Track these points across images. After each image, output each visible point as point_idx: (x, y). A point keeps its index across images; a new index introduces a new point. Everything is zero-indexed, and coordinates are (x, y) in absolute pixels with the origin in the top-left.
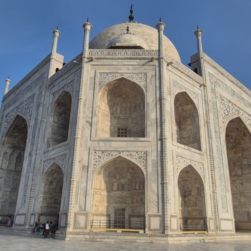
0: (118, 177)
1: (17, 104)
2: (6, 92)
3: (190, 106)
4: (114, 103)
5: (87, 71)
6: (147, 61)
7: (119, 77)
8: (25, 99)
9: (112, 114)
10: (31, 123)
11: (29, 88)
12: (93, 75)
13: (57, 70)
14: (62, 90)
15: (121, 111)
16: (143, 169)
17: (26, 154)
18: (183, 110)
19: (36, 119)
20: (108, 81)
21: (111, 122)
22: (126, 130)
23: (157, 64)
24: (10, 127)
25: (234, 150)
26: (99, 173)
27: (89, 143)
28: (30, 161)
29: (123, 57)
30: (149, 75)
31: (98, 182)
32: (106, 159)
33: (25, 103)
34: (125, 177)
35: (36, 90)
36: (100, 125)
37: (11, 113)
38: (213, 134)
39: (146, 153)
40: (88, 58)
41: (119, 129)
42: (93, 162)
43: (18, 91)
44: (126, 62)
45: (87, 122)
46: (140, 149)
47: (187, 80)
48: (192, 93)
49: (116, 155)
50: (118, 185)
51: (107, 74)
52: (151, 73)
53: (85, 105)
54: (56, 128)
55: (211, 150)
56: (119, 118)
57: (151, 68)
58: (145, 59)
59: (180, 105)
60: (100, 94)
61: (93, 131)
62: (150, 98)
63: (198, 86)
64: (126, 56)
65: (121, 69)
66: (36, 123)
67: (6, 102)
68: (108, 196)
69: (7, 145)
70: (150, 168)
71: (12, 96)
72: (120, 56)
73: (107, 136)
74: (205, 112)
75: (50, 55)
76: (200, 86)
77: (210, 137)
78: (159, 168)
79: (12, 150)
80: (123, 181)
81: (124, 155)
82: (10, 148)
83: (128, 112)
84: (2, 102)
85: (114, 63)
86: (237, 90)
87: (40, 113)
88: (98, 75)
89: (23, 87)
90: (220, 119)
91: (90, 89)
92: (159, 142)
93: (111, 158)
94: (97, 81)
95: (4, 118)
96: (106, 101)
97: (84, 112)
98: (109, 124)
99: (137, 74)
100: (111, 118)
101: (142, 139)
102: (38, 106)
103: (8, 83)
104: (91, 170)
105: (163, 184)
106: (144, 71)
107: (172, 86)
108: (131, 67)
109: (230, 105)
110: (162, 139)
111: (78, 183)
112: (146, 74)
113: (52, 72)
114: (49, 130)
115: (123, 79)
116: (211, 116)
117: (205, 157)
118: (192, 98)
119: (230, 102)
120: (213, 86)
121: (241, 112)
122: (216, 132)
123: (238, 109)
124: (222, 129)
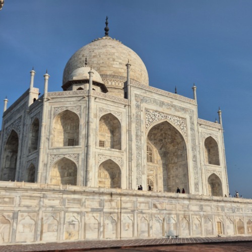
0: (67, 169)
1: (12, 121)
2: (5, 109)
3: (115, 121)
4: (66, 124)
5: (47, 107)
6: (81, 98)
7: (65, 109)
8: (17, 118)
9: (65, 131)
10: (20, 137)
11: (18, 111)
12: (50, 109)
13: (35, 99)
14: (35, 117)
15: (71, 128)
16: (76, 163)
17: (18, 158)
18: (114, 123)
19: (23, 134)
20: (59, 113)
21: (64, 136)
22: (73, 140)
23: (87, 99)
24: (9, 138)
25: (172, 144)
26: (55, 167)
27: (48, 150)
28: (20, 162)
29: (67, 96)
30: (82, 107)
31: (55, 172)
32: (56, 159)
33: (17, 122)
34: (71, 169)
35: (22, 113)
36: (56, 139)
37: (9, 127)
38: (134, 137)
39: (78, 154)
40: (47, 98)
41: (69, 140)
42: (49, 161)
43: (12, 111)
44: (69, 99)
45: (47, 138)
46: (76, 152)
47: (112, 104)
48: (116, 113)
49: (62, 156)
50: (68, 173)
51: (58, 108)
52: (83, 105)
53: (45, 128)
54: (34, 140)
56: (69, 133)
57: (84, 102)
58: (80, 96)
59: (111, 120)
60: (54, 121)
61: (50, 144)
62: (82, 122)
63: (123, 106)
64: (69, 96)
65: (66, 104)
66: (23, 137)
67: (6, 118)
68: (61, 180)
69: (8, 151)
70: (80, 163)
71: (9, 114)
72: (65, 96)
73: (61, 145)
74: (127, 123)
75: (29, 90)
76: (125, 106)
77: (130, 140)
78: (85, 162)
79: (12, 154)
80: (70, 171)
81: (67, 157)
82: (11, 152)
83: (75, 128)
84: (3, 117)
85: (62, 101)
86: (167, 100)
87: (25, 130)
88: (53, 109)
89: (15, 109)
90: (143, 126)
91: (48, 118)
92: (86, 148)
93: (59, 158)
94: (52, 113)
95: (5, 131)
96: (60, 123)
97: (45, 132)
98: (63, 137)
99: (76, 107)
100: (64, 133)
101: (77, 146)
102: (24, 125)
103: (6, 102)
104: (48, 165)
105: (86, 171)
106: (80, 105)
107: (98, 112)
108: (72, 103)
109: (156, 113)
110: (87, 146)
111: (42, 173)
112: (80, 106)
113: (31, 102)
114: (30, 142)
115: (67, 110)
116: (134, 125)
117: (125, 153)
118: (116, 116)
119: (156, 111)
120: (139, 103)
121: (170, 117)
122: (137, 136)
123: (165, 115)
124: (144, 133)
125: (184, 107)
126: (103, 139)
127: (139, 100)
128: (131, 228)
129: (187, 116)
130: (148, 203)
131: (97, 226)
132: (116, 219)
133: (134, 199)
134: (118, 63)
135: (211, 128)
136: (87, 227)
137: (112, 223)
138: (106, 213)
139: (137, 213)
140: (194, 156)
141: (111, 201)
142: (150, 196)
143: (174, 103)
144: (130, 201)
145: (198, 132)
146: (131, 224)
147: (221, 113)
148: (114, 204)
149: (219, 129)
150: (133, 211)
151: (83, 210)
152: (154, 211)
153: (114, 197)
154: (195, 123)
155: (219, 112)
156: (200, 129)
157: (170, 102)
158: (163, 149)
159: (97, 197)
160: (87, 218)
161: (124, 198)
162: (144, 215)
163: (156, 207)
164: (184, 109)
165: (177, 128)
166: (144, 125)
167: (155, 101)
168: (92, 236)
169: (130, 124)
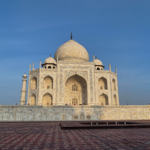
5: (30, 76)
7: (34, 77)
16: (36, 95)
27: (30, 91)
31: (33, 98)
32: (32, 94)
40: (30, 73)
42: (30, 95)
45: (30, 87)
47: (49, 72)
53: (29, 84)
55: (57, 88)
63: (54, 72)
77: (57, 84)
91: (30, 80)
92: (38, 89)
94: (31, 78)
96: (35, 81)
107: (43, 76)
108: (35, 74)
116: (59, 79)
117: (54, 90)
118: (51, 76)
119: (71, 71)
120: (62, 69)
121: (78, 72)
122: (60, 82)
123: (75, 72)
124: (64, 81)
125: (87, 66)
126: (49, 85)
127: (62, 68)
128: (20, 117)
129: (88, 70)
130: (28, 109)
131: (7, 117)
132: (14, 115)
133: (22, 108)
134: (67, 52)
135: (103, 73)
136: (3, 117)
137: (13, 116)
138: (10, 113)
139: (23, 113)
140: (92, 87)
141: (12, 109)
142: (29, 107)
143: (80, 66)
144: (20, 109)
145: (94, 76)
146: (20, 116)
147: (110, 65)
148: (13, 110)
149: (108, 73)
150: (21, 112)
151: (2, 112)
152: (30, 112)
153: (14, 108)
154: (93, 72)
155: (109, 65)
156: (96, 74)
157: (78, 66)
158: (82, 85)
159: (7, 108)
160: (3, 114)
161: (17, 108)
162: (26, 113)
163: (32, 110)
164: (86, 67)
165: (82, 76)
166: (64, 78)
167: (70, 67)
168: (5, 119)
169: (57, 78)
